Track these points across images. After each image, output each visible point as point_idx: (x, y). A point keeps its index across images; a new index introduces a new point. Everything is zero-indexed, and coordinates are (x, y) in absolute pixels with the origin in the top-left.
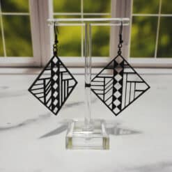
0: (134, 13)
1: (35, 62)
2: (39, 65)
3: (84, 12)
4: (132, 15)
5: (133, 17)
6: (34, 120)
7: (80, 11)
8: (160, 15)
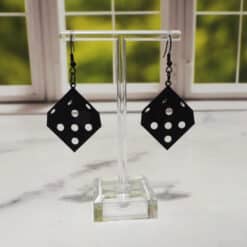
0: (198, 10)
1: (34, 94)
2: (42, 98)
3: (117, 9)
4: (196, 13)
5: (198, 17)
6: (37, 193)
7: (109, 9)
8: (241, 13)
